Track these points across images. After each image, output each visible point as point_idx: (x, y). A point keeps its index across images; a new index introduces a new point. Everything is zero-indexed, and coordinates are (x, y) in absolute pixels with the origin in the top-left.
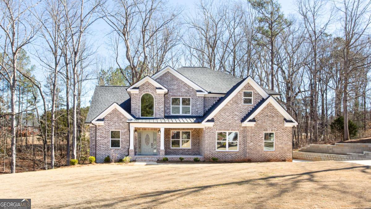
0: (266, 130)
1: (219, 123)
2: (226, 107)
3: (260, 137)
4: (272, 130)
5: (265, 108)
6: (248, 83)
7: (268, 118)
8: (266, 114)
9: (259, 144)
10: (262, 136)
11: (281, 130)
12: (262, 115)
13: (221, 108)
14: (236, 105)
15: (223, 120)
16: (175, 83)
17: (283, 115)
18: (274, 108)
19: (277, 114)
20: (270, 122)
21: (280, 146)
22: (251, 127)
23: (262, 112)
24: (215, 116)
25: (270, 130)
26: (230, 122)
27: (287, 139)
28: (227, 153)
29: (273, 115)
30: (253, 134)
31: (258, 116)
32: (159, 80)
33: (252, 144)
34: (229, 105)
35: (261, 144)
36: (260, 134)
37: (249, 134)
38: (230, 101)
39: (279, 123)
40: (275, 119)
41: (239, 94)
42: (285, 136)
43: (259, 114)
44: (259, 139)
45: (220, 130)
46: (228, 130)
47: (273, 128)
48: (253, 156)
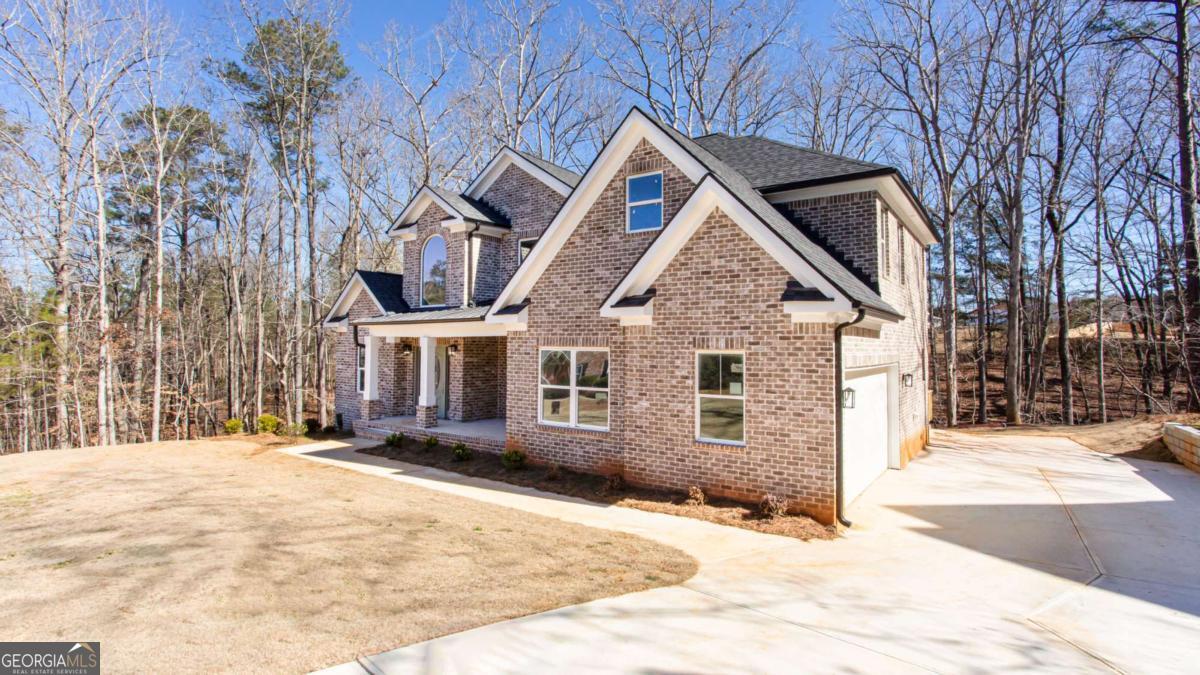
0: (704, 343)
1: (545, 318)
2: (567, 252)
3: (678, 373)
4: (729, 344)
5: (697, 237)
6: (644, 141)
7: (710, 283)
8: (703, 268)
9: (676, 406)
10: (685, 373)
11: (779, 344)
12: (683, 273)
13: (553, 258)
14: (599, 240)
15: (558, 302)
16: (528, 195)
17: (782, 264)
18: (737, 234)
19: (754, 259)
20: (723, 303)
21: (769, 422)
22: (643, 329)
23: (682, 259)
24: (534, 290)
25: (722, 343)
26: (580, 309)
27: (803, 387)
28: (568, 437)
29: (736, 266)
30: (647, 362)
31: (668, 280)
32: (492, 194)
33: (645, 404)
34: (578, 241)
35: (681, 406)
36: (678, 362)
37: (634, 359)
38: (580, 226)
39: (763, 306)
40: (745, 289)
41: (611, 193)
42: (795, 375)
43: (673, 268)
44: (674, 382)
45: (548, 342)
46: (574, 343)
47: (735, 335)
48: (648, 461)
